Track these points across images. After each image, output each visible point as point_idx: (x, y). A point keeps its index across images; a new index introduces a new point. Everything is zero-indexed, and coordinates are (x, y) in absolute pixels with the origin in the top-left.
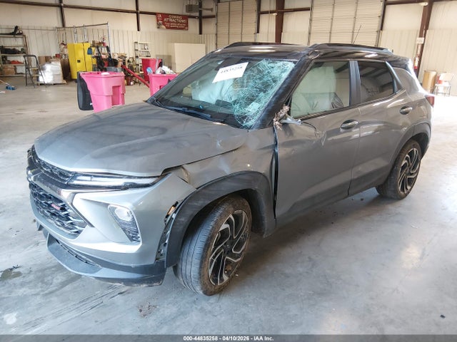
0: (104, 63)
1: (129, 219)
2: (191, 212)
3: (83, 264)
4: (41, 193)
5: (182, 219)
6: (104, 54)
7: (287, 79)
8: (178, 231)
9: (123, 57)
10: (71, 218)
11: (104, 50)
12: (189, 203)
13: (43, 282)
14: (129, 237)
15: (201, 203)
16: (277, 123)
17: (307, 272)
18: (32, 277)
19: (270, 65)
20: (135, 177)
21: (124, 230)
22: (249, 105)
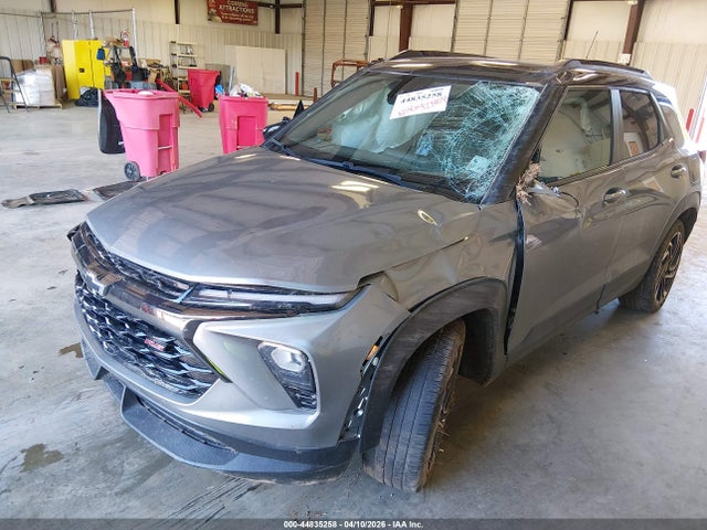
0: (126, 75)
1: (297, 369)
2: (402, 354)
3: (200, 446)
4: (118, 317)
5: (390, 368)
6: (125, 60)
7: (532, 117)
8: (382, 388)
9: (156, 65)
10: (184, 365)
11: (126, 53)
12: (401, 339)
13: (105, 470)
14: (295, 399)
15: (417, 338)
16: (523, 193)
17: (554, 443)
18: (82, 461)
19: (492, 92)
20: (309, 293)
21: (286, 388)
22: (469, 160)
